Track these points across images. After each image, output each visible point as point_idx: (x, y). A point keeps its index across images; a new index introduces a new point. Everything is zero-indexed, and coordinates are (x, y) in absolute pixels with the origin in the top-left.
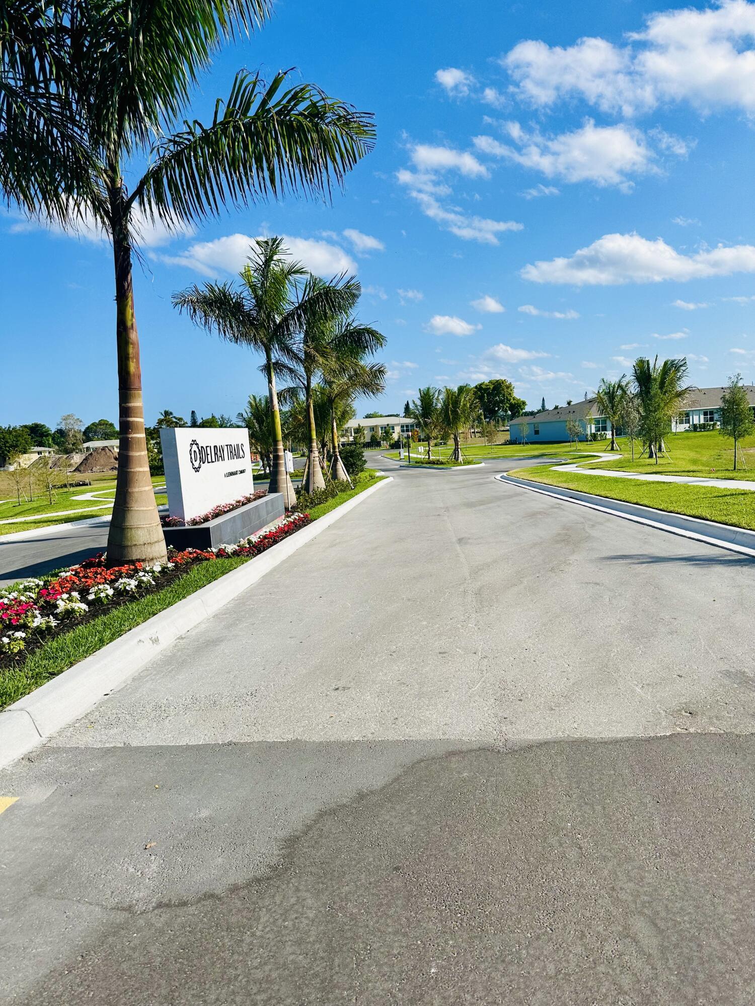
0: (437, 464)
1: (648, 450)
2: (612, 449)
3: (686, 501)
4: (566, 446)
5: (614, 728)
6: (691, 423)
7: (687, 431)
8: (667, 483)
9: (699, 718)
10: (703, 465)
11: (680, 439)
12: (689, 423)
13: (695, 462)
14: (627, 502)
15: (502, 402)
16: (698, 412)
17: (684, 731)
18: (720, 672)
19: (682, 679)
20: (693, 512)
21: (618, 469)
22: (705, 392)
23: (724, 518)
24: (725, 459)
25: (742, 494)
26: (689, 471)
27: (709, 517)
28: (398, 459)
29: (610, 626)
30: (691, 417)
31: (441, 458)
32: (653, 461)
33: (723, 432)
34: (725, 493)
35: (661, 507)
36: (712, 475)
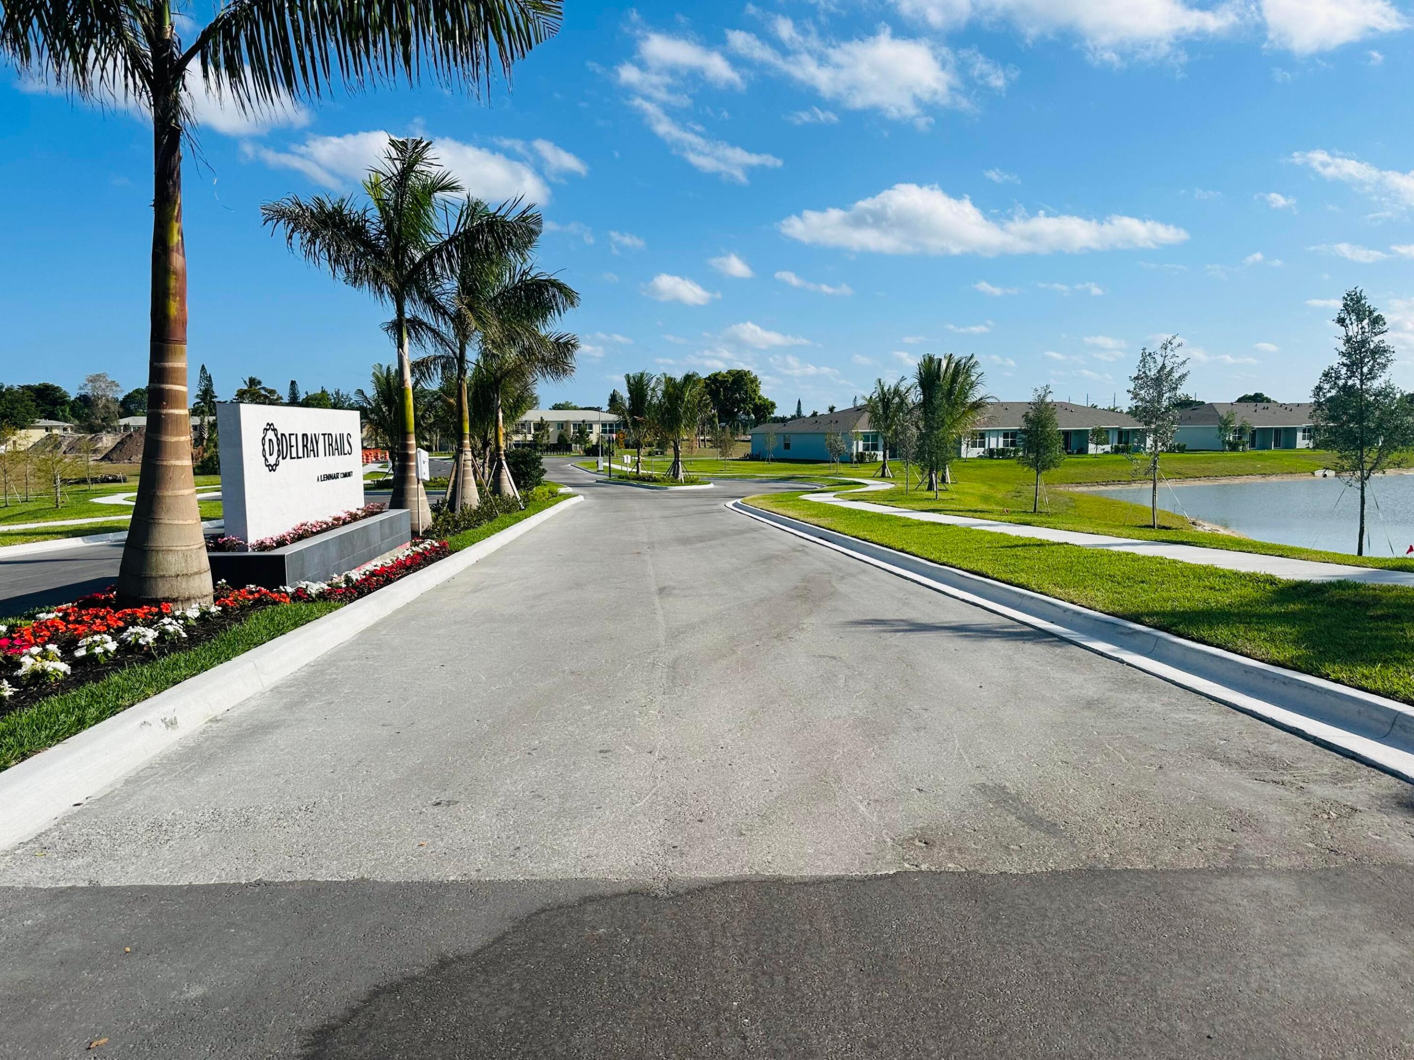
0: (648, 481)
1: (927, 480)
2: (883, 476)
3: (965, 550)
4: (824, 468)
5: (820, 863)
6: (987, 447)
7: (980, 457)
8: (944, 525)
9: (936, 850)
10: (996, 503)
11: (971, 467)
12: (984, 447)
13: (986, 499)
14: (890, 548)
15: (743, 401)
16: (996, 433)
17: (914, 869)
18: (973, 786)
19: (923, 794)
20: (971, 566)
21: (886, 503)
22: (1006, 407)
23: (1008, 576)
24: (1023, 497)
25: (1038, 545)
26: (976, 511)
27: (990, 574)
28: (595, 470)
29: (840, 717)
30: (987, 439)
31: (655, 473)
32: (932, 494)
33: (1023, 462)
34: (1015, 543)
35: (932, 557)
36: (1004, 518)
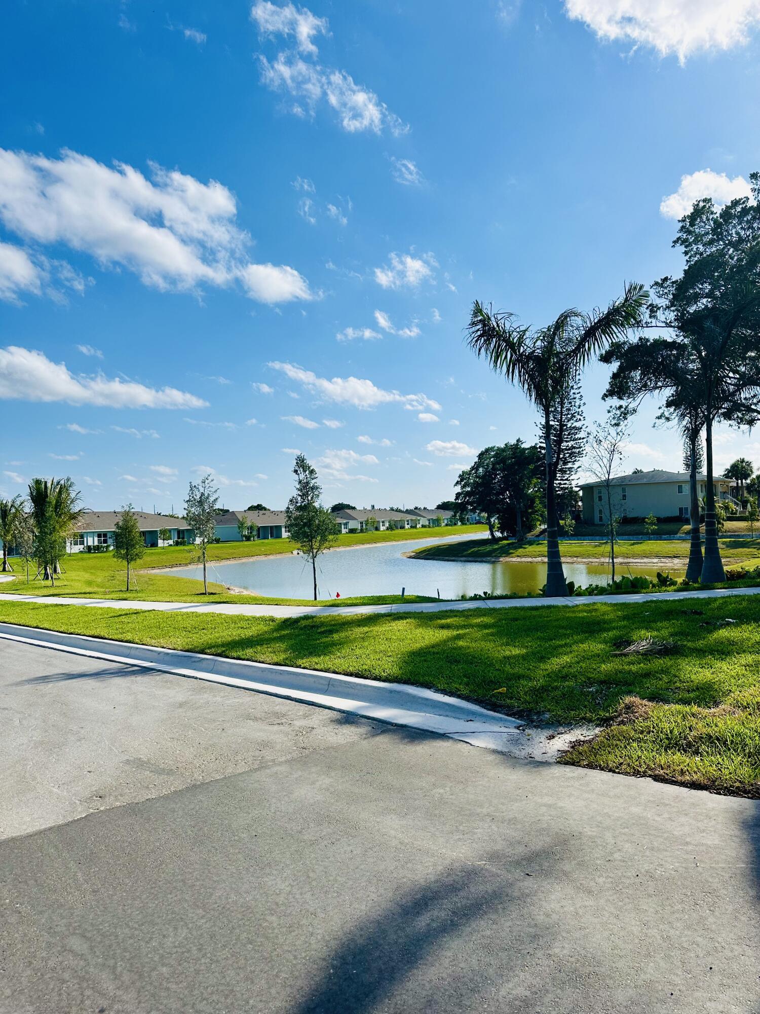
1: (43, 572)
2: (4, 570)
3: (85, 622)
6: (85, 545)
7: (81, 552)
8: (66, 605)
9: (107, 799)
10: (98, 586)
11: (75, 560)
12: (83, 544)
13: (89, 583)
14: (27, 626)
16: (92, 534)
17: (96, 811)
18: (122, 762)
19: (92, 773)
20: (92, 633)
21: (13, 592)
22: (98, 515)
23: (120, 636)
24: (118, 580)
25: (135, 613)
26: (85, 593)
27: (107, 636)
29: (23, 744)
30: (85, 539)
32: (49, 583)
33: (117, 555)
34: (120, 613)
35: (61, 630)
36: (107, 597)
